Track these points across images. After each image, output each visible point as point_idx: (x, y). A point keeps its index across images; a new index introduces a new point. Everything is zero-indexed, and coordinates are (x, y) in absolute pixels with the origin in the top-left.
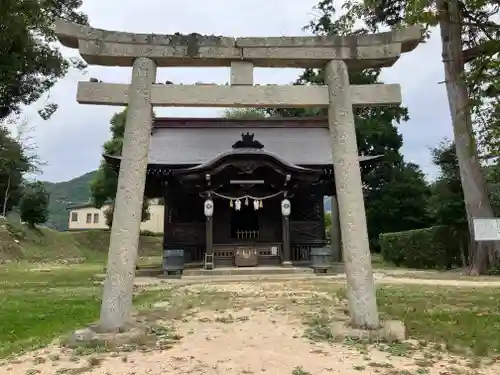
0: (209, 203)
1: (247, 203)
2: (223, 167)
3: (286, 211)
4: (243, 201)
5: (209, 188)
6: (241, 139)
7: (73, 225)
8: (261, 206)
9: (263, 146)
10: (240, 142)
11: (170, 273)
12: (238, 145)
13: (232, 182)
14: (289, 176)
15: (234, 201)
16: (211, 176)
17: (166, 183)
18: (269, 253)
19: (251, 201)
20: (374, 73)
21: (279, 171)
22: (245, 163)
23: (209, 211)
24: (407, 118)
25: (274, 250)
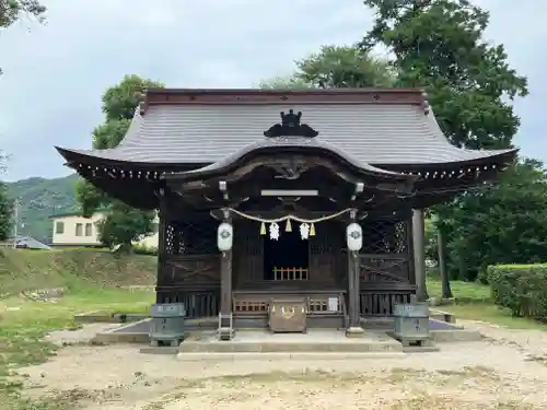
0: (225, 229)
1: (289, 228)
2: (249, 168)
3: (355, 243)
4: (282, 225)
5: (226, 204)
6: (279, 121)
7: (57, 239)
8: (313, 233)
9: (317, 134)
10: (277, 126)
11: (161, 343)
12: (274, 132)
13: (265, 193)
14: (360, 186)
15: (268, 225)
16: (228, 185)
17: (162, 192)
18: (325, 308)
19: (296, 225)
20: (477, 27)
21: (343, 176)
22: (285, 162)
23: (225, 243)
24: (525, 93)
25: (333, 304)
